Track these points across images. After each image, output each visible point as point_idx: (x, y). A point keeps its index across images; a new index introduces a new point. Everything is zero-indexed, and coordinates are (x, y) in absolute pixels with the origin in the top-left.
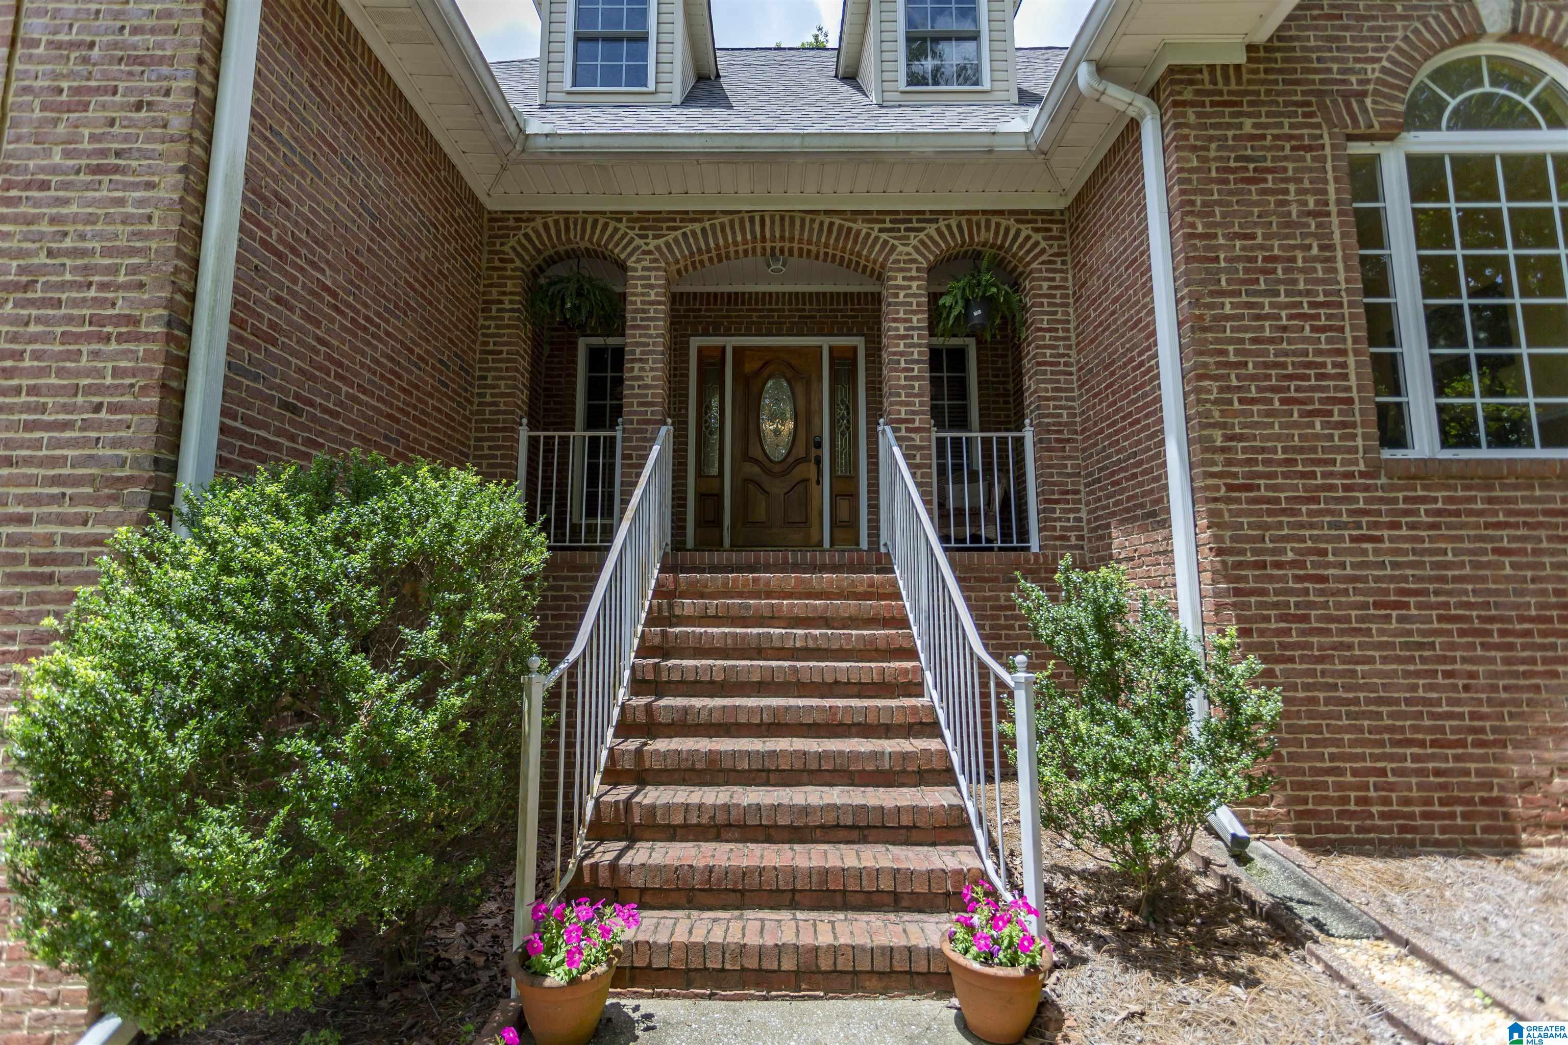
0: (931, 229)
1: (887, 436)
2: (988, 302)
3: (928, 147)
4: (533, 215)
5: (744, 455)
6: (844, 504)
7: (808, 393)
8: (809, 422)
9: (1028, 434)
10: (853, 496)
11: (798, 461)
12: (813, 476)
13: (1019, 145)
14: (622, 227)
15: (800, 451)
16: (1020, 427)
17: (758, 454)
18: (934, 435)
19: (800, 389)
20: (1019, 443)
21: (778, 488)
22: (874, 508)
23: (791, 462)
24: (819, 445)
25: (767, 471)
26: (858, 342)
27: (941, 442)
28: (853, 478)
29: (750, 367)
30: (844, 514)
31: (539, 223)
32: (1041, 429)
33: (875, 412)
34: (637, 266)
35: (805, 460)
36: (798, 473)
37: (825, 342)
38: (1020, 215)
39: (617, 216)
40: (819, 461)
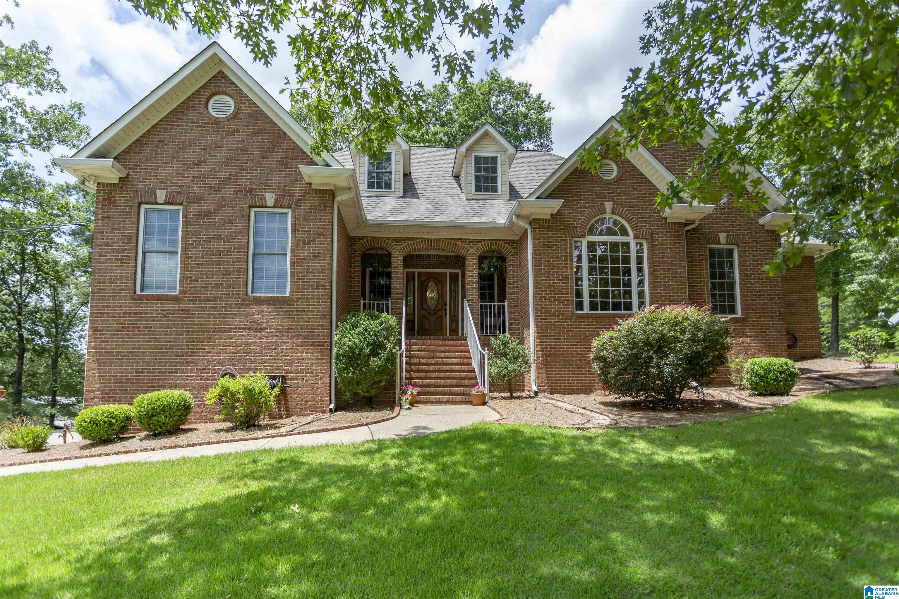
0: (480, 244)
1: (466, 304)
2: (496, 267)
3: (478, 226)
4: (363, 238)
5: (421, 308)
6: (454, 324)
7: (442, 288)
8: (442, 297)
9: (506, 304)
10: (457, 322)
11: (439, 310)
12: (444, 314)
13: (502, 226)
14: (390, 242)
15: (440, 307)
16: (504, 302)
17: (426, 307)
18: (480, 304)
19: (440, 286)
20: (504, 307)
21: (433, 319)
22: (463, 325)
23: (436, 311)
24: (446, 305)
25: (429, 313)
26: (459, 271)
27: (482, 306)
28: (457, 316)
29: (423, 279)
30: (454, 327)
31: (365, 240)
32: (510, 303)
33: (464, 297)
34: (394, 254)
35: (441, 309)
36: (439, 313)
37: (448, 271)
38: (505, 241)
39: (388, 238)
40: (446, 310)
